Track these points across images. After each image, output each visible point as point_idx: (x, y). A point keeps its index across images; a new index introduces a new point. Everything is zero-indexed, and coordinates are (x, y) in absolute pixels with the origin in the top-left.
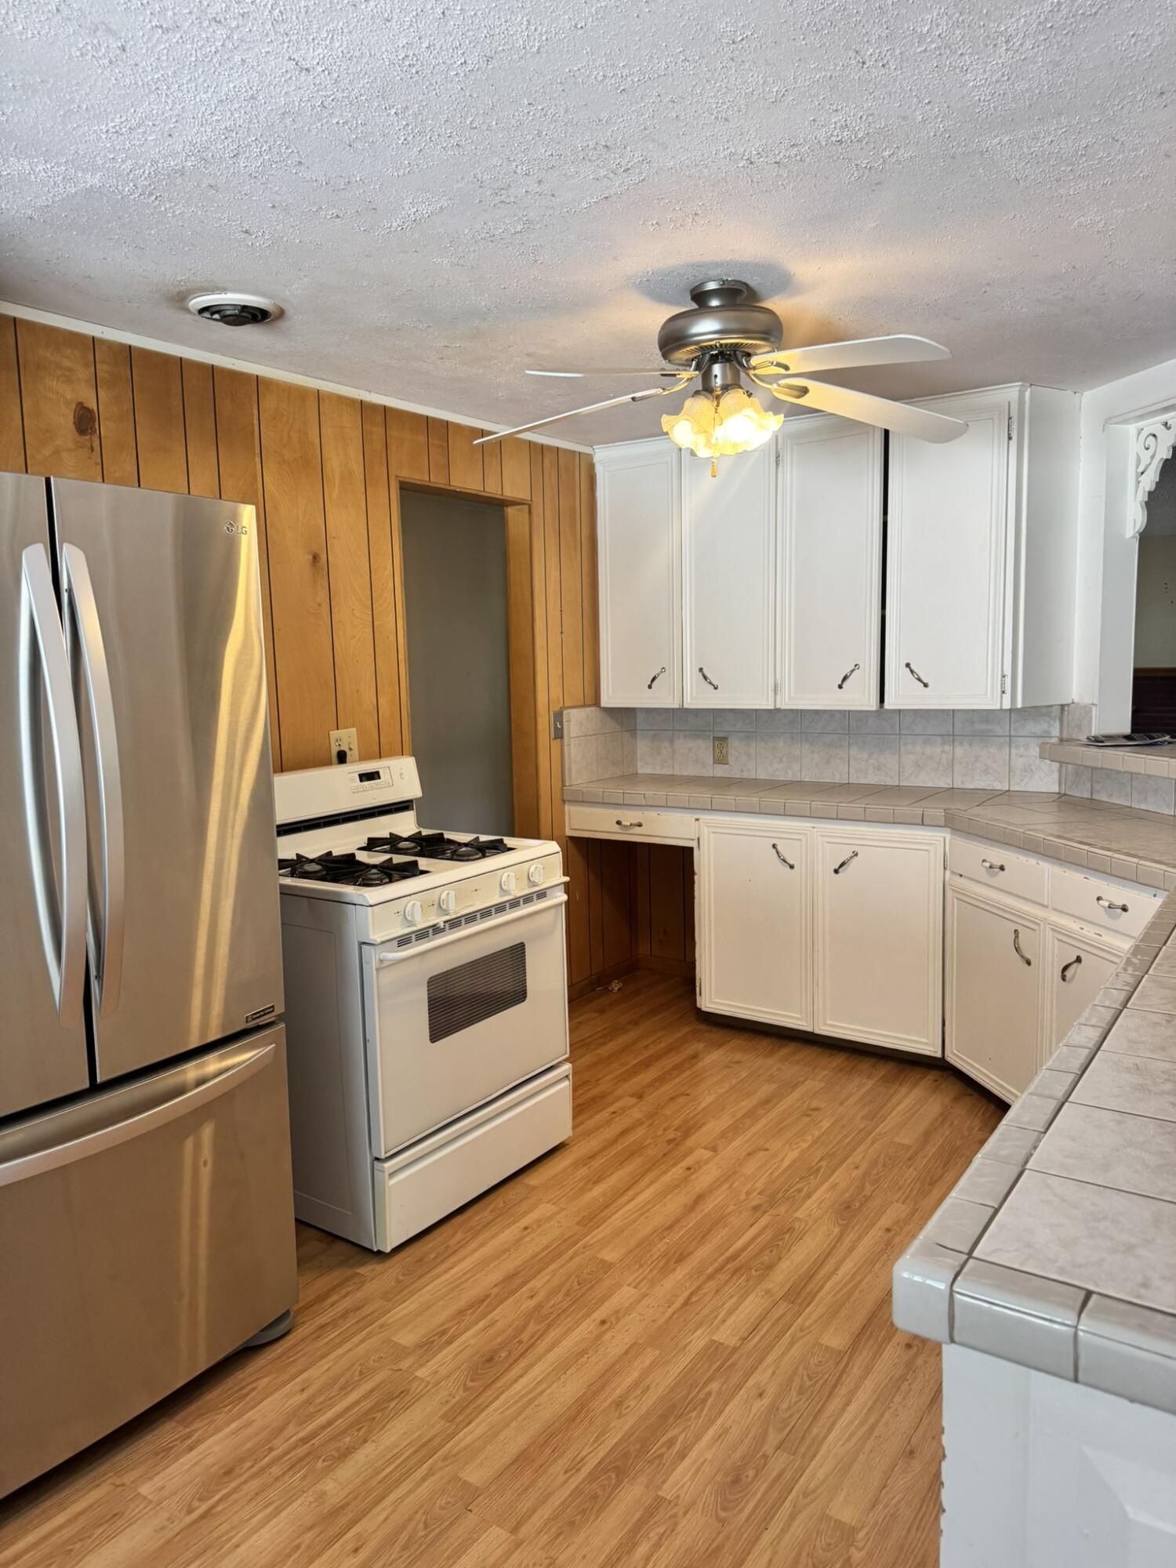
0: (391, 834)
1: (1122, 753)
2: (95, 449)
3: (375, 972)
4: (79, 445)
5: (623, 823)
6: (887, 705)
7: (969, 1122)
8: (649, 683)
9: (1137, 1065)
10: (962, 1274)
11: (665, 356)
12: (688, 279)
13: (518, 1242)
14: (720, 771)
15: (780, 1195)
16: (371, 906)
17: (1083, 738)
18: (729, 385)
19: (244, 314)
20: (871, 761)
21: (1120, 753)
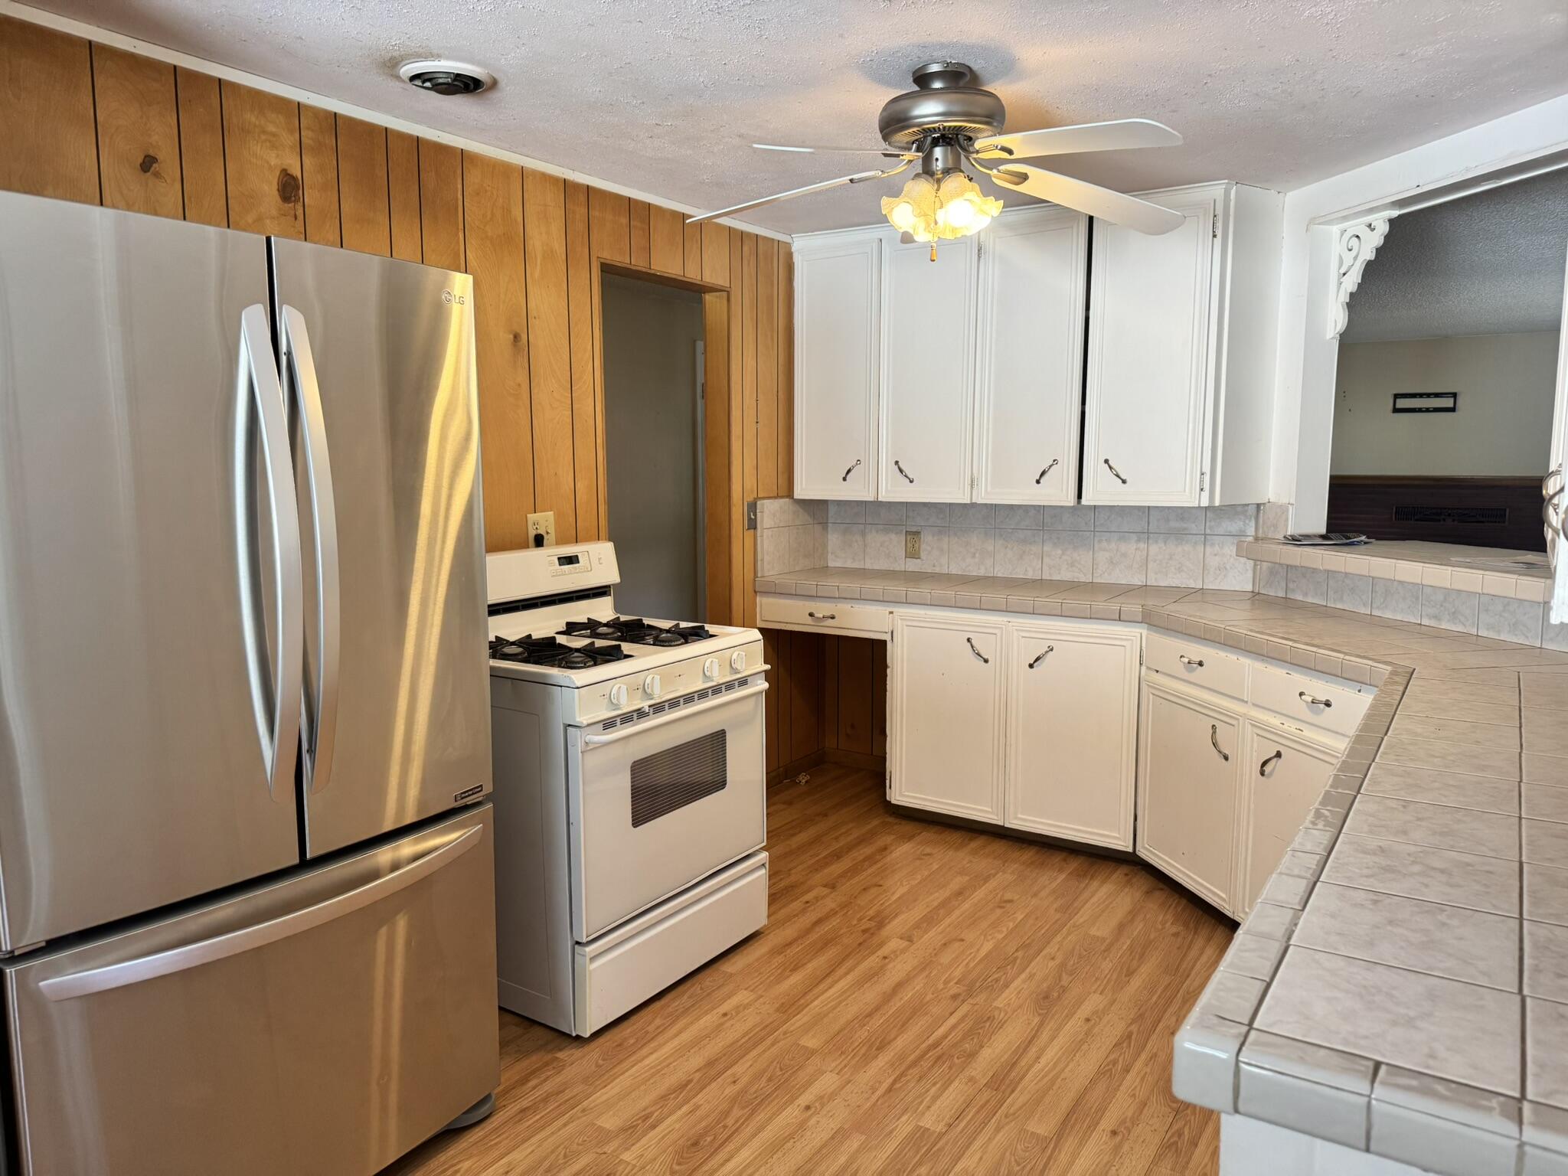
0: (589, 619)
1: (1322, 552)
2: (298, 218)
3: (580, 754)
4: (282, 212)
5: (816, 615)
6: (1084, 502)
7: (1162, 916)
8: (844, 476)
9: (1380, 847)
10: (1247, 1044)
11: (885, 138)
12: (911, 60)
13: (718, 1028)
14: (912, 565)
15: (978, 984)
16: (578, 688)
17: (1280, 536)
18: (950, 169)
19: (456, 83)
20: (1064, 557)
21: (1318, 552)
